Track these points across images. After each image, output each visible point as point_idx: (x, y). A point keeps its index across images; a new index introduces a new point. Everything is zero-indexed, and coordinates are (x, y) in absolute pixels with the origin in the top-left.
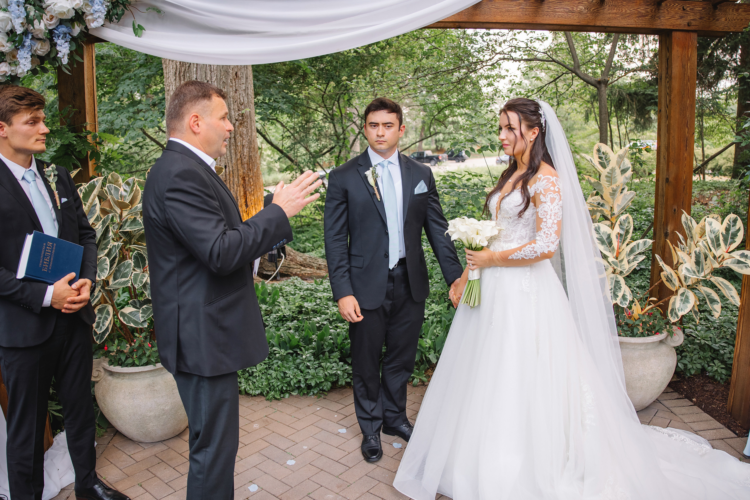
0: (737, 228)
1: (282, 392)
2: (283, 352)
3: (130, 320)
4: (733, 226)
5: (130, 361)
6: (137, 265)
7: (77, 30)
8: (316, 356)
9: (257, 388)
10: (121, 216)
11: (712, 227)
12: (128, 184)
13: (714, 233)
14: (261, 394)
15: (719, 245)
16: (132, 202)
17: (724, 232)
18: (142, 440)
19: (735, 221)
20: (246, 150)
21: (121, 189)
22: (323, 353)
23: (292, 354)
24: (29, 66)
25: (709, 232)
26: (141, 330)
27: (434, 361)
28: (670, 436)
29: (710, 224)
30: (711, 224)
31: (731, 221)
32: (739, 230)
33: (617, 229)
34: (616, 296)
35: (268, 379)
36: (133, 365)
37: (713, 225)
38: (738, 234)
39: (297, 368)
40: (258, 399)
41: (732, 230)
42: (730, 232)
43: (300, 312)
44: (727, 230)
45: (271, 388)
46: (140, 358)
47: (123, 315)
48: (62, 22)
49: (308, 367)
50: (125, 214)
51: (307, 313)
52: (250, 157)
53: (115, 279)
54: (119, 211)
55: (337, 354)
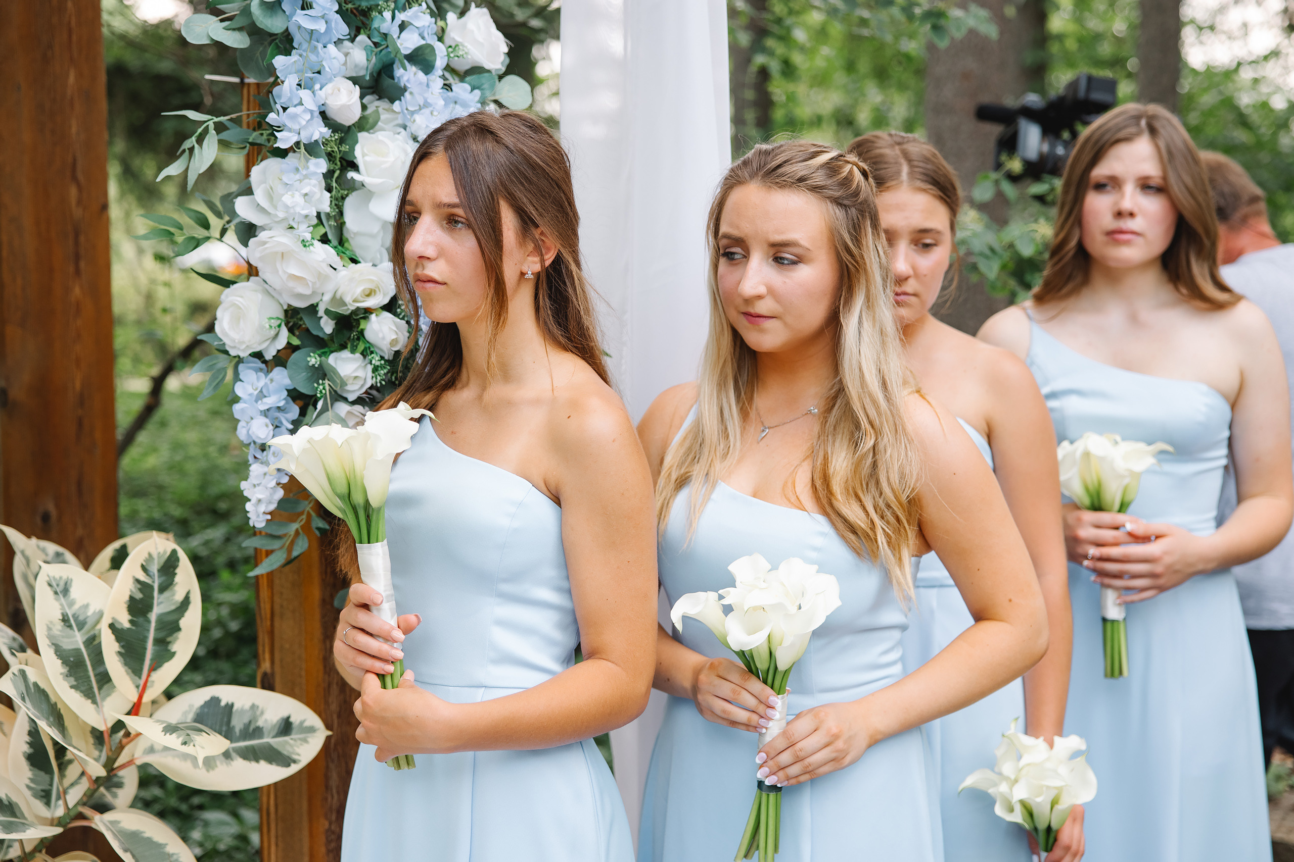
0: (179, 597)
4: (162, 590)
11: (71, 604)
13: (81, 625)
15: (105, 679)
17: (124, 620)
19: (169, 567)
25: (59, 625)
29: (63, 590)
30: (66, 591)
31: (154, 568)
32: (186, 602)
37: (74, 593)
38: (182, 623)
41: (160, 607)
42: (153, 616)
44: (137, 607)
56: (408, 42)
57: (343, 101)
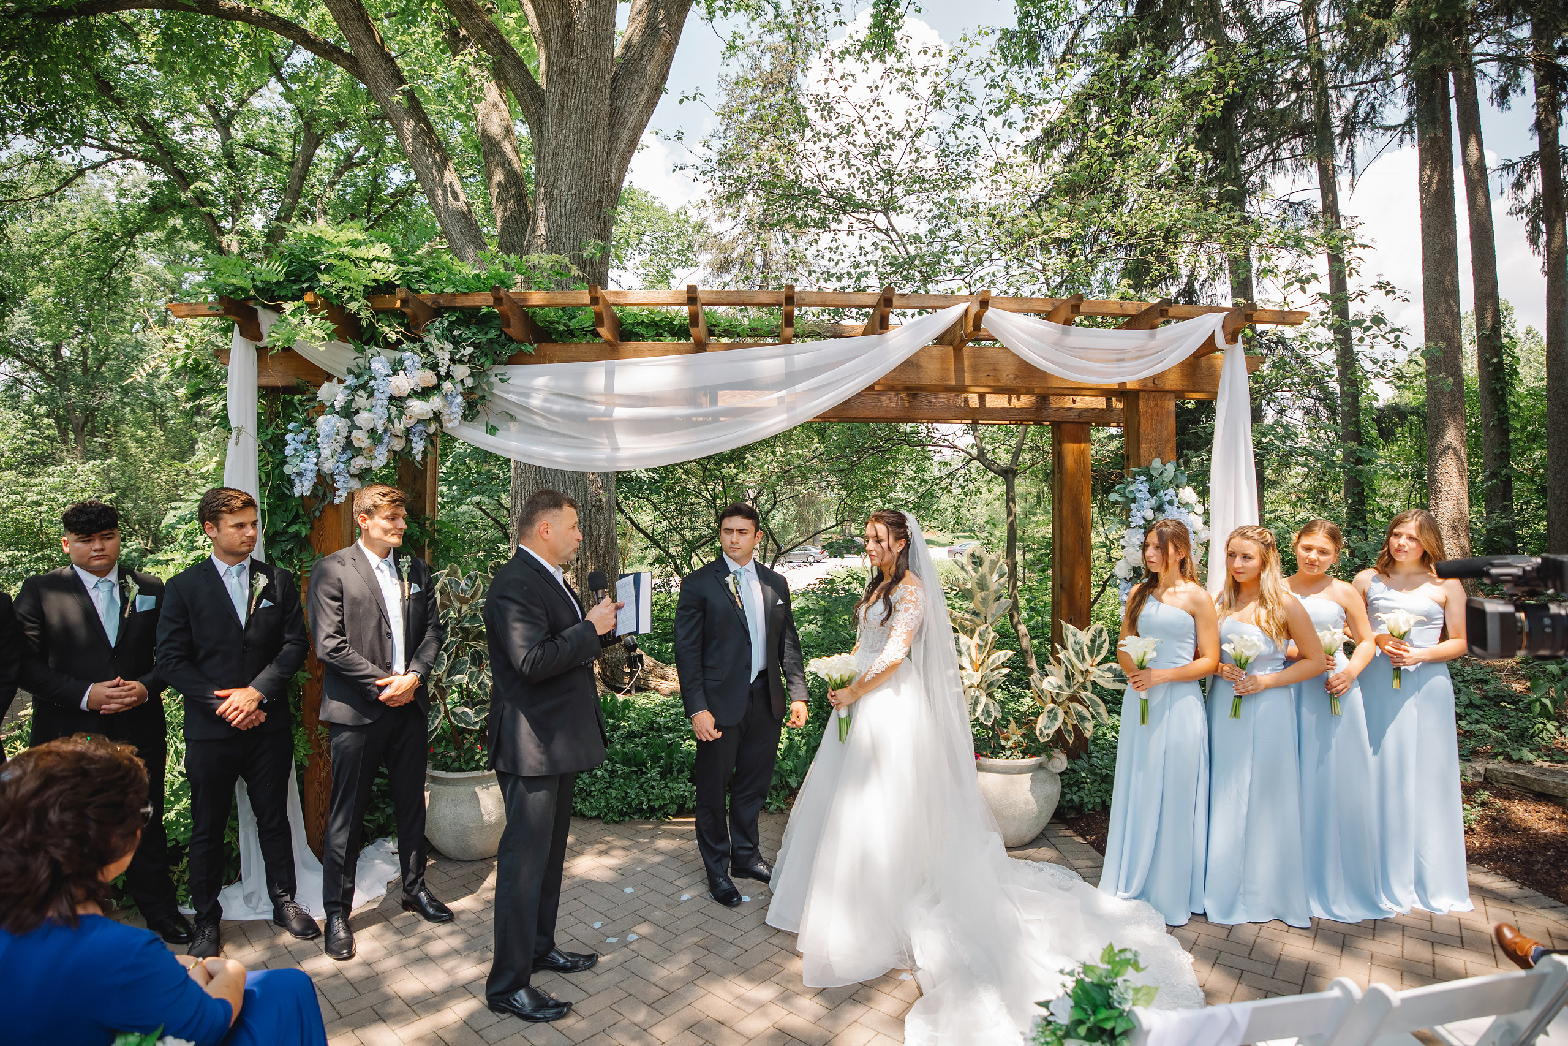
0: (1103, 639)
1: (622, 814)
2: (626, 769)
3: (461, 720)
4: (1099, 637)
5: (456, 765)
6: (474, 663)
7: (432, 428)
8: (663, 776)
9: (594, 809)
10: (460, 611)
11: (1076, 639)
12: (470, 578)
13: (1079, 644)
14: (598, 817)
15: (1084, 658)
16: (473, 597)
17: (1089, 644)
18: (460, 857)
19: (1101, 631)
20: (603, 541)
21: (463, 583)
22: (671, 773)
23: (636, 772)
24: (385, 462)
25: (1073, 644)
26: (471, 732)
27: (794, 785)
28: (1041, 870)
29: (1075, 635)
31: (1097, 632)
32: (1105, 641)
33: (976, 640)
34: (975, 710)
35: (607, 799)
36: (460, 770)
38: (1104, 646)
39: (641, 787)
40: (594, 822)
41: (1098, 642)
42: (1096, 644)
43: (651, 729)
44: (1093, 641)
45: (609, 808)
46: (467, 763)
47: (454, 714)
48: (419, 421)
49: (653, 787)
50: (464, 608)
51: (659, 730)
52: (607, 549)
53: (449, 676)
54: (457, 605)
55: (687, 774)
56: (1167, 498)
57: (1149, 514)
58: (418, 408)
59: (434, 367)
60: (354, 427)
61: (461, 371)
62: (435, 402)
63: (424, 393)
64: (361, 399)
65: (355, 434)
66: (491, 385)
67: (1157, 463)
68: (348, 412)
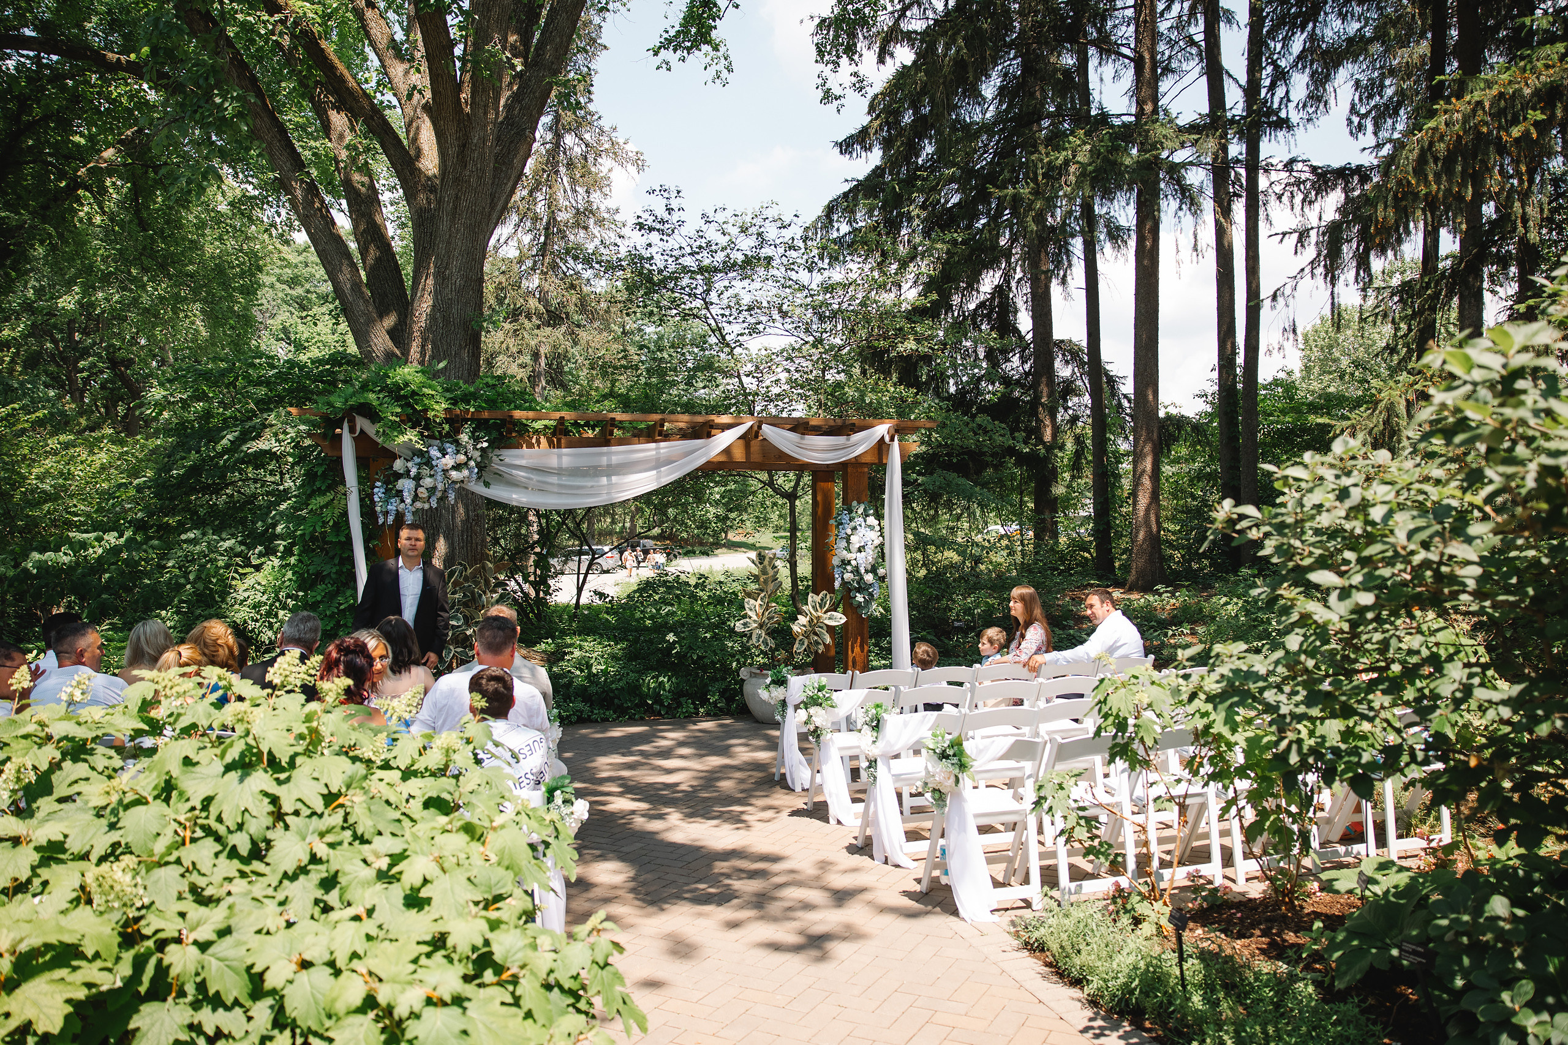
7: (458, 485)
17: (820, 602)
33: (759, 602)
48: (453, 482)
56: (859, 523)
57: (849, 532)
58: (454, 474)
59: (466, 454)
60: (418, 486)
61: (477, 454)
62: (466, 472)
63: (457, 467)
64: (426, 471)
65: (420, 490)
66: (491, 461)
67: (855, 503)
68: (418, 478)
